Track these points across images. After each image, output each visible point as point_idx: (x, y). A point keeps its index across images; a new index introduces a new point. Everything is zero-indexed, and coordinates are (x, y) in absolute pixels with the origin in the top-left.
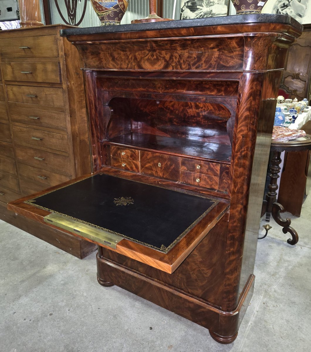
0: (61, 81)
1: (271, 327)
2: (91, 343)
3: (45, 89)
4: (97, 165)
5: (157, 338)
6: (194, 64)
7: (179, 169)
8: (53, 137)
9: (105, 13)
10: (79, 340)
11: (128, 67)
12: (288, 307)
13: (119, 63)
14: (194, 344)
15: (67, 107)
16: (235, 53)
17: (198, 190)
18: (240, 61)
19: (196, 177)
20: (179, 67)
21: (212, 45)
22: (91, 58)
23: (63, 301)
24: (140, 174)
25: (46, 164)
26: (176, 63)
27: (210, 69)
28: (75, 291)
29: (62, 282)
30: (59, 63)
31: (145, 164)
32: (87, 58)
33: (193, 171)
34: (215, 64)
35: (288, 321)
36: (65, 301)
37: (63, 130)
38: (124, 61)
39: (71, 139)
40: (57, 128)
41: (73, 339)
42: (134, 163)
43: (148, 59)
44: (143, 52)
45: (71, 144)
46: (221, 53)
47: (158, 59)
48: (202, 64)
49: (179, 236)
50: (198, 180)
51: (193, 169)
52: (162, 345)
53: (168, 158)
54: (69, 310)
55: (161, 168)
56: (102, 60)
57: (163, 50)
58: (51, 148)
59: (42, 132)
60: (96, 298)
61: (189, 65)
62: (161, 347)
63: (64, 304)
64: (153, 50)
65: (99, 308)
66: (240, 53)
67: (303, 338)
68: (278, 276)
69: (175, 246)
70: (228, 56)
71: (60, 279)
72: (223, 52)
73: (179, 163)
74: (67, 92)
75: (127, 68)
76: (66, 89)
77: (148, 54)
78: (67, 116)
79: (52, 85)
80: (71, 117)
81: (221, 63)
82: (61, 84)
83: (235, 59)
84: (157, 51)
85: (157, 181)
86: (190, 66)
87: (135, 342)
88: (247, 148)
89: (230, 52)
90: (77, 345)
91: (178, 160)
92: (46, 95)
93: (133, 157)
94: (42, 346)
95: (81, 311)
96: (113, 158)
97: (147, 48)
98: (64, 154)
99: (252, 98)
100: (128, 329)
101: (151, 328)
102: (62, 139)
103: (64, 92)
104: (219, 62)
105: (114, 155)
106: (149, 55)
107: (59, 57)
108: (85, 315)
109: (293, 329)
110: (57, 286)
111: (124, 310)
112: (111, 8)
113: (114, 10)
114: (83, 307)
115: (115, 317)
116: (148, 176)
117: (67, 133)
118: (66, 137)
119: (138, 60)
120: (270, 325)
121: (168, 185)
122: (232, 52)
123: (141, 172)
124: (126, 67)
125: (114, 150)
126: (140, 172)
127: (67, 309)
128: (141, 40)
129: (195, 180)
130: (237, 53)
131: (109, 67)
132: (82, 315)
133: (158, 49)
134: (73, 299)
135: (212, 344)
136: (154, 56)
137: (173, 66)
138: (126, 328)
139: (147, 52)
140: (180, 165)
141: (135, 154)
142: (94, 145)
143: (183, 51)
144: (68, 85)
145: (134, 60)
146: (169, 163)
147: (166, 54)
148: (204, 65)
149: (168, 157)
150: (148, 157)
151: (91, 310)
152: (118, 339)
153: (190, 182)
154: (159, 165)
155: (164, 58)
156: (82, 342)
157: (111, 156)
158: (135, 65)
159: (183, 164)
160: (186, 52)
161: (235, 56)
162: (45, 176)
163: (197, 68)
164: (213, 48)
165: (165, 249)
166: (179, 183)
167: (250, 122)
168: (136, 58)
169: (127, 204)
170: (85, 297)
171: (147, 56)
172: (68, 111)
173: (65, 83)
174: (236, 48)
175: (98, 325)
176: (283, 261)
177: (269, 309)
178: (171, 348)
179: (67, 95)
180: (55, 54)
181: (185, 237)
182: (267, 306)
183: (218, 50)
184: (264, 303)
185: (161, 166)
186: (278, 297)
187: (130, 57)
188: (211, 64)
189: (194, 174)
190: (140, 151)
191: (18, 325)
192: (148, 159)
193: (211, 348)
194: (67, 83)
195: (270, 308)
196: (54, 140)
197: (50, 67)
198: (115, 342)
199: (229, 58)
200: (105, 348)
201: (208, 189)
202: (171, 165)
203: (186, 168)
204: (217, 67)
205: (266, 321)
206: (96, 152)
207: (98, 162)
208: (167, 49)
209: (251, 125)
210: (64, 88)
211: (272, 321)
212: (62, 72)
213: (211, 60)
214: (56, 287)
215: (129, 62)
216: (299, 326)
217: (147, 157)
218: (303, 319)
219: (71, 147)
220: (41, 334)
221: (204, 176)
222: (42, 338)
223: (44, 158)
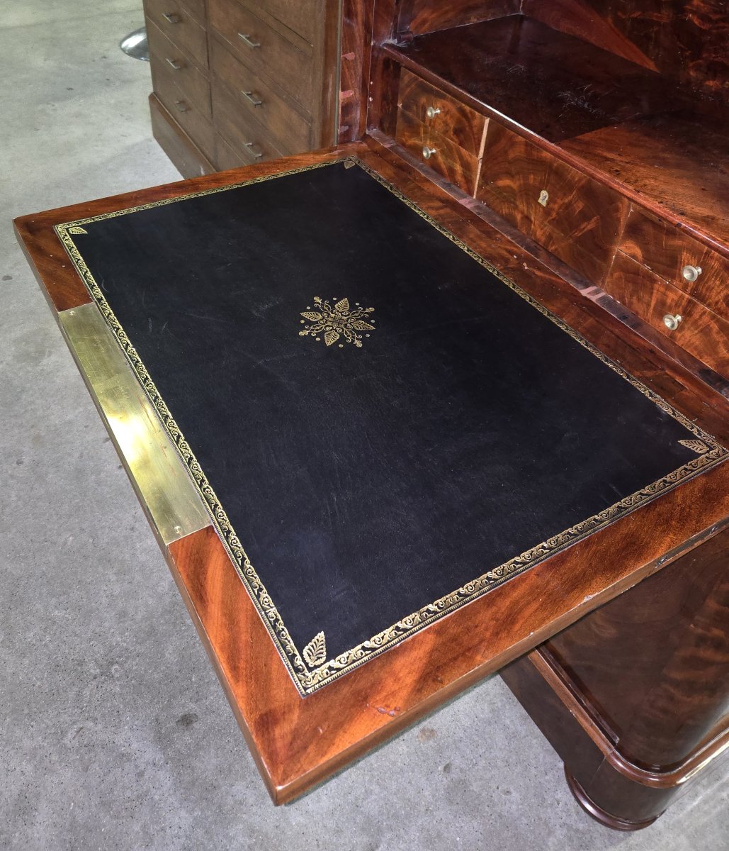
4: (350, 126)
7: (611, 244)
17: (659, 359)
19: (669, 301)
24: (468, 207)
25: (264, 62)
31: (496, 177)
33: (665, 273)
42: (461, 157)
49: (417, 609)
50: (671, 322)
51: (671, 266)
53: (583, 187)
55: (547, 211)
58: (277, 17)
69: (367, 666)
73: (619, 220)
85: (519, 256)
91: (617, 210)
93: (462, 136)
96: (403, 115)
98: (302, 45)
105: (406, 107)
116: (494, 222)
121: (550, 291)
123: (479, 199)
125: (409, 89)
126: (474, 197)
129: (661, 311)
140: (622, 231)
141: (471, 127)
146: (580, 206)
149: (580, 180)
150: (511, 155)
153: (641, 312)
154: (544, 197)
157: (400, 105)
159: (634, 231)
162: (260, 96)
166: (594, 298)
169: (341, 339)
181: (440, 631)
185: (548, 203)
189: (668, 288)
190: (487, 121)
192: (510, 163)
201: (705, 372)
202: (585, 217)
203: (638, 252)
206: (356, 81)
207: (357, 114)
217: (506, 152)
219: (321, 27)
220: (137, 525)
221: (704, 313)
222: (135, 534)
223: (259, 45)
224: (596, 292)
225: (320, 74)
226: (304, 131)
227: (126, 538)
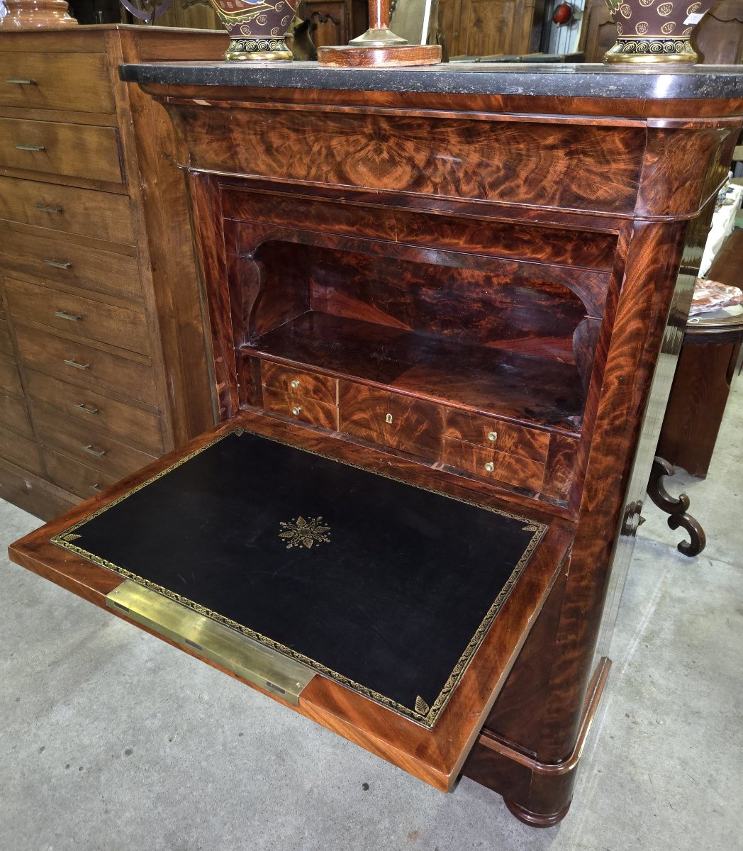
0: (124, 177)
1: (646, 777)
2: (227, 826)
3: (85, 194)
4: (227, 407)
5: (382, 813)
6: (494, 186)
7: (440, 434)
8: (109, 315)
9: (242, 17)
10: (198, 820)
11: (309, 173)
12: (684, 724)
13: (284, 161)
14: (467, 828)
15: (144, 245)
16: (614, 166)
17: (490, 491)
18: (628, 190)
19: (483, 456)
20: (452, 187)
21: (550, 140)
22: (207, 141)
23: (154, 716)
24: (338, 438)
25: (96, 378)
26: (445, 178)
27: (541, 201)
28: (182, 688)
29: (149, 665)
30: (118, 131)
31: (352, 413)
32: (195, 141)
33: (477, 441)
34: (556, 191)
35: (684, 763)
36: (159, 715)
37: (134, 302)
38: (298, 156)
39: (157, 326)
40: (119, 296)
41: (185, 818)
42: (323, 408)
43: (366, 160)
44: (352, 139)
45: (155, 336)
46: (575, 161)
47: (392, 162)
48: (518, 186)
50: (489, 467)
51: (480, 436)
52: (394, 832)
53: (413, 405)
54: (170, 741)
55: (393, 426)
56: (238, 149)
57: (408, 138)
58: (106, 342)
59: (80, 300)
60: (232, 707)
61: (481, 186)
62: (392, 837)
63: (157, 723)
64: (380, 136)
65: (241, 735)
66: (631, 167)
67: (719, 806)
68: (658, 642)
70: (595, 173)
71: (145, 657)
72: (580, 160)
73: (441, 418)
74: (141, 207)
75: (306, 178)
76: (139, 201)
77: (367, 145)
78: (144, 268)
79: (101, 186)
80: (154, 270)
81: (574, 188)
82: (125, 185)
83: (615, 181)
84: (392, 142)
85: (384, 460)
86: (484, 188)
87: (330, 822)
88: (628, 408)
89: (600, 163)
90: (194, 833)
91: (439, 413)
92: (86, 209)
93: (321, 395)
94: (114, 836)
95: (200, 742)
96: (267, 390)
97: (365, 130)
98: (140, 359)
99: (652, 286)
100: (311, 790)
101: (366, 787)
102: (135, 322)
103: (132, 205)
104: (568, 185)
105: (269, 384)
106: (370, 147)
107: (115, 113)
108: (209, 752)
109: (697, 784)
110: (138, 675)
111: (301, 739)
112: (259, 3)
113: (266, 7)
114: (203, 731)
115: (280, 757)
116: (358, 442)
117: (146, 309)
118: (143, 318)
119: (338, 159)
120: (642, 774)
121: (411, 474)
122: (608, 162)
123: (342, 431)
124: (303, 172)
125: (270, 373)
126: (338, 431)
127: (166, 737)
128: (347, 109)
129: (482, 463)
130: (622, 166)
131: (257, 169)
132: (202, 752)
133: (395, 136)
134: (177, 710)
135: (510, 827)
136: (382, 152)
137: (435, 185)
138: (308, 786)
139: (364, 141)
140: (445, 424)
141: (326, 387)
142: (220, 360)
143: (466, 147)
144: (142, 189)
145: (326, 156)
146: (414, 417)
147: (417, 150)
148: (523, 190)
149: (411, 402)
150: (360, 398)
151: (221, 739)
152: (289, 817)
153: (469, 468)
154: (389, 419)
155: (410, 160)
156: (205, 825)
157: (264, 385)
158: (329, 171)
159: (452, 422)
160: (475, 151)
161: (614, 174)
162: (95, 405)
163: (502, 195)
164: (553, 147)
165: (427, 714)
166: (440, 469)
167: (643, 346)
168: (330, 154)
169: (316, 542)
170: (207, 703)
171: (362, 149)
172: (147, 254)
173: (136, 183)
174: (619, 154)
175: (241, 780)
176: (668, 599)
177: (640, 732)
178: (415, 839)
179: (140, 215)
180: (106, 104)
182: (633, 723)
183: (566, 155)
184: (627, 716)
185: (393, 421)
186: (660, 697)
187: (316, 148)
188: (544, 188)
189: (481, 449)
190: (337, 381)
191: (54, 781)
192: (360, 403)
193: (509, 836)
194: (140, 182)
195: (643, 729)
196: (113, 324)
197: (92, 138)
198: (283, 825)
199: (597, 179)
200: (261, 842)
201: (516, 489)
202: (419, 422)
203: (458, 434)
204: (561, 199)
205: (633, 764)
206: (225, 375)
207: (230, 398)
208: (421, 138)
209: (644, 352)
210: (133, 197)
211: (646, 763)
212: (125, 154)
213: (545, 177)
214: (136, 679)
215: (313, 161)
216: (711, 776)
217: (356, 397)
218: (720, 755)
219: (158, 344)
220: (110, 806)
221: (505, 456)
222: (112, 815)
223: (88, 365)
224: (439, 465)
225: (162, 377)
226: (152, 422)
227: (105, 822)
